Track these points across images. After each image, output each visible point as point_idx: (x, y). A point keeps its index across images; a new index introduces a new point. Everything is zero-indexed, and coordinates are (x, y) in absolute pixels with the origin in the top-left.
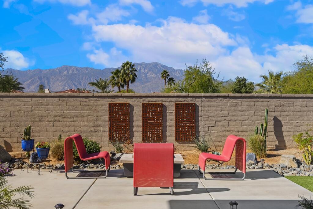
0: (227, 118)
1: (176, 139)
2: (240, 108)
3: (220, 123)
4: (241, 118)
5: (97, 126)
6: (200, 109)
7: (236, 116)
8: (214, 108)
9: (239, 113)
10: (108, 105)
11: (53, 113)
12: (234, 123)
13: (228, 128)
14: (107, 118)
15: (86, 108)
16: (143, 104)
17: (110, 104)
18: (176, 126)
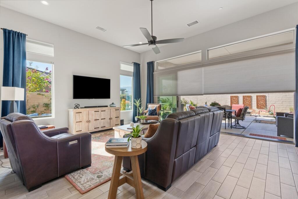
0: (281, 100)
1: (257, 108)
2: (288, 97)
3: (278, 103)
4: (288, 101)
5: (226, 103)
6: (267, 97)
7: (286, 100)
8: (275, 97)
9: (288, 99)
10: (230, 97)
11: (213, 99)
12: (285, 102)
13: (282, 105)
14: (230, 100)
15: (223, 98)
16: (243, 96)
17: (231, 96)
18: (257, 103)
